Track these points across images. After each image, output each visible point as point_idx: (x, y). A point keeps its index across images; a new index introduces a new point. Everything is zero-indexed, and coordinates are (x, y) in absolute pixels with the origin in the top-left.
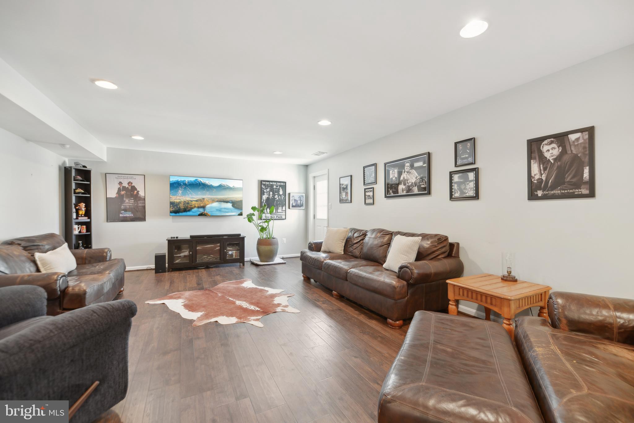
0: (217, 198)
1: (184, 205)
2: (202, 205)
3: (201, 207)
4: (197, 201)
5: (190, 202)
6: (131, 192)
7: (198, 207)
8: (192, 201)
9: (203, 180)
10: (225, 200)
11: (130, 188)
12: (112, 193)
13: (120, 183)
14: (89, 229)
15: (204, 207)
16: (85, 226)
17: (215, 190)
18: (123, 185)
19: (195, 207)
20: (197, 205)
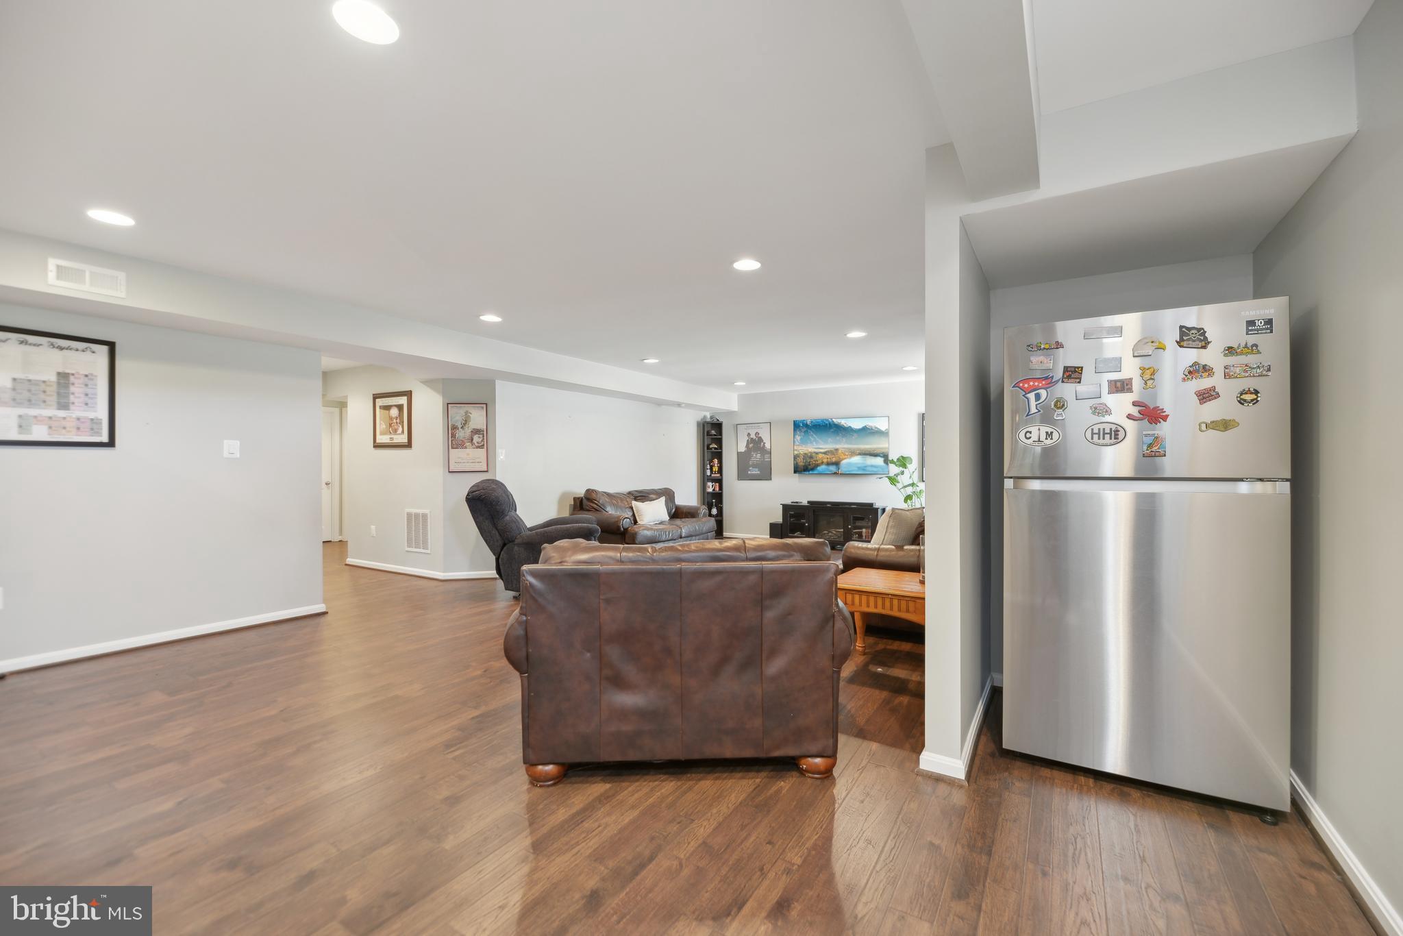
0: (858, 449)
1: (804, 459)
2: (834, 460)
3: (833, 464)
4: (825, 453)
5: (814, 454)
6: (756, 444)
7: (828, 464)
8: (817, 453)
9: (843, 422)
10: (872, 452)
11: (757, 439)
12: (742, 448)
13: (749, 435)
14: (721, 488)
15: (837, 464)
16: (717, 484)
17: (855, 434)
18: (751, 437)
19: (822, 463)
20: (825, 461)
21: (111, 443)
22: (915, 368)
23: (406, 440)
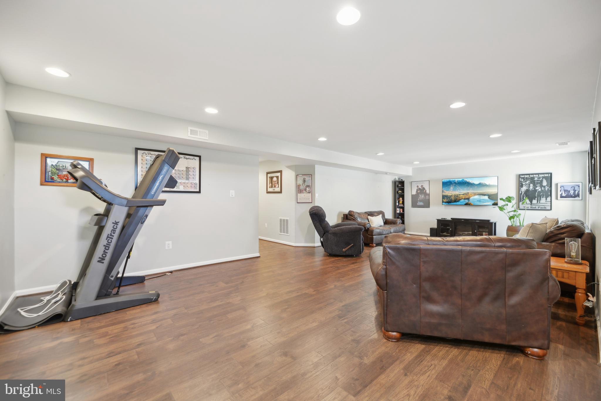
0: (477, 193)
1: (454, 197)
2: (467, 197)
3: (466, 199)
4: (463, 194)
5: (458, 195)
6: (421, 191)
7: (465, 199)
8: (460, 195)
9: (468, 180)
10: (483, 194)
11: (422, 188)
13: (418, 186)
14: (403, 211)
15: (468, 199)
16: (402, 209)
17: (476, 187)
18: (419, 187)
19: (462, 199)
20: (463, 198)
21: (199, 192)
22: (519, 151)
23: (280, 190)
